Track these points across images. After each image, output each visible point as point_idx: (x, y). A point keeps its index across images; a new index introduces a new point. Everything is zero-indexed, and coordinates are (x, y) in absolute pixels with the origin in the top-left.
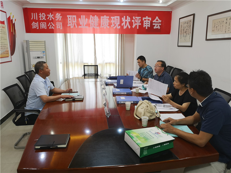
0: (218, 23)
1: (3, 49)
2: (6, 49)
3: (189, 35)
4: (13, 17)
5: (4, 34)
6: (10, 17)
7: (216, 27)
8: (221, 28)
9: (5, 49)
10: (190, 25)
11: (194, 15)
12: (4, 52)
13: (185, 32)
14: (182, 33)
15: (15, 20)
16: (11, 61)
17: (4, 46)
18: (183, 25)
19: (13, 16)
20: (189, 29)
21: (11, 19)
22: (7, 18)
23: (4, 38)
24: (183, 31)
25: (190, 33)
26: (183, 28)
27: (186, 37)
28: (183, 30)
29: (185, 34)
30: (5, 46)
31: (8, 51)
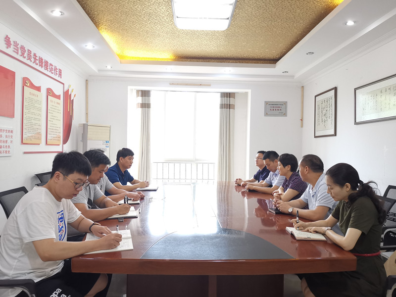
1: (54, 133)
2: (58, 134)
3: (331, 119)
4: (72, 92)
5: (58, 112)
6: (68, 91)
8: (375, 105)
9: (56, 134)
10: (330, 104)
11: (336, 89)
12: (54, 137)
13: (324, 115)
14: (320, 116)
15: (75, 95)
17: (56, 128)
18: (320, 105)
19: (73, 90)
20: (330, 110)
22: (65, 91)
23: (56, 118)
24: (321, 114)
25: (331, 116)
26: (321, 110)
27: (326, 121)
28: (320, 112)
29: (324, 118)
30: (58, 129)
31: (59, 137)
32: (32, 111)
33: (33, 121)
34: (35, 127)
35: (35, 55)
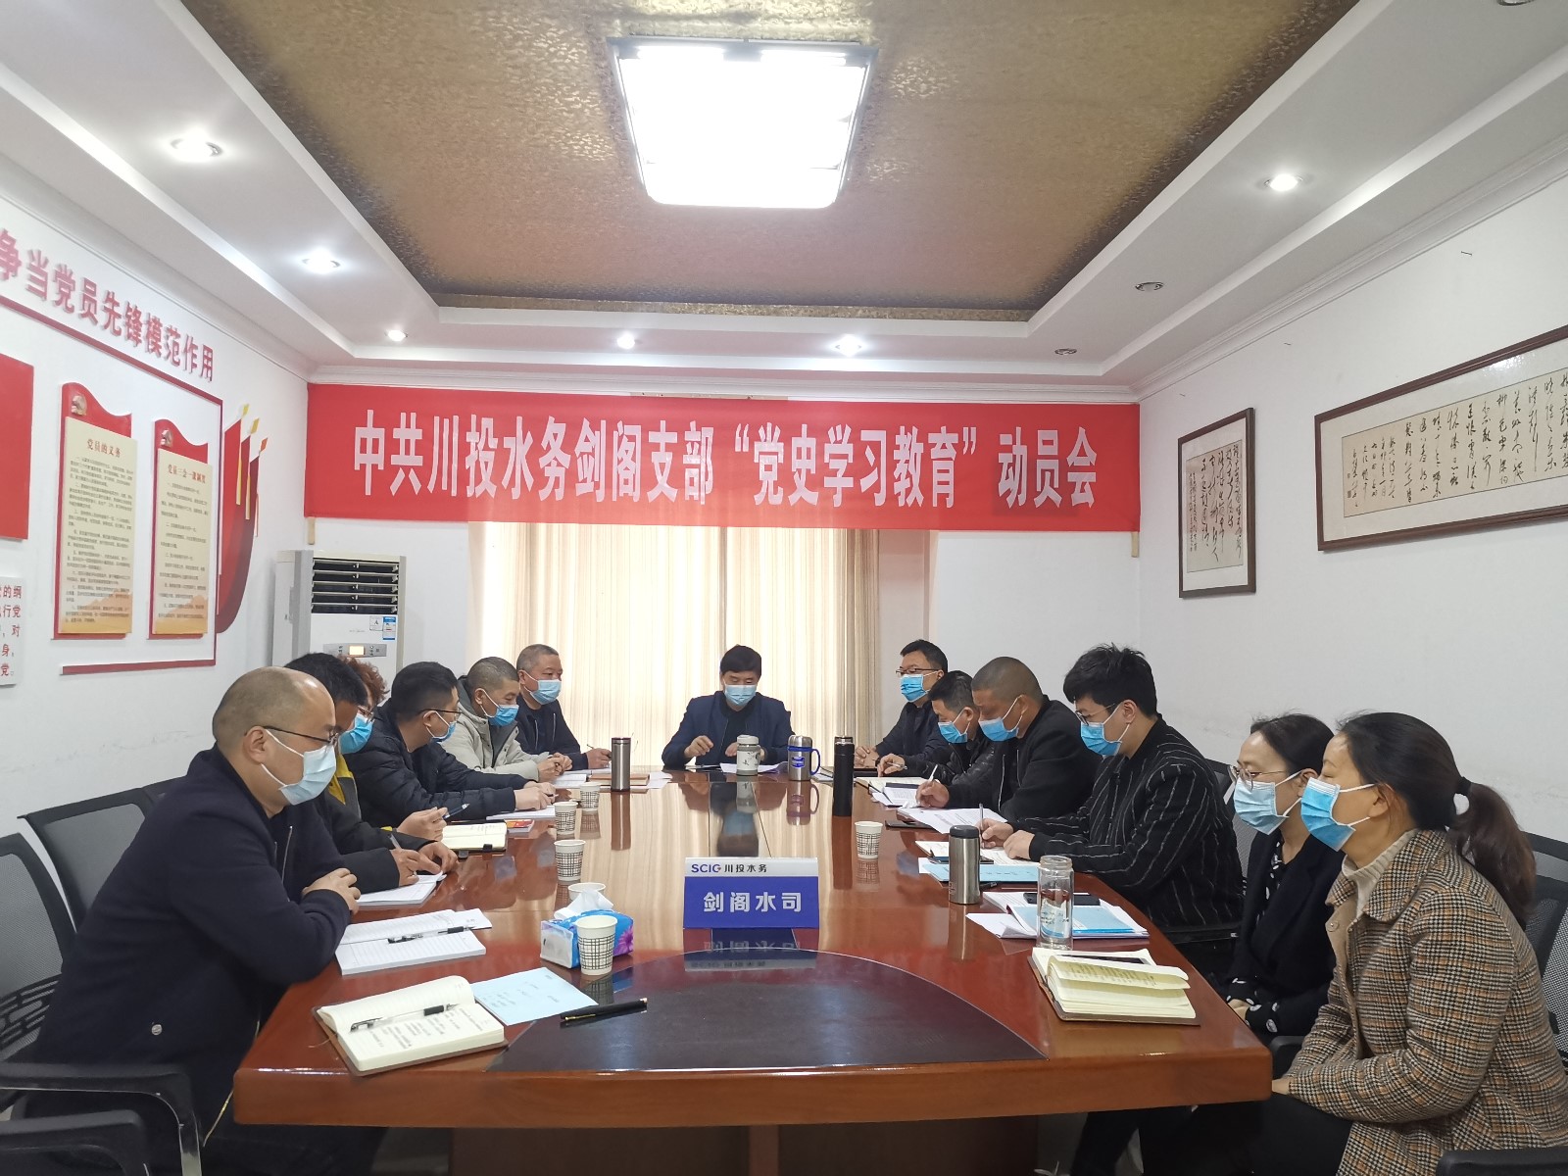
0: (1371, 452)
1: (180, 591)
2: (195, 593)
3: (1236, 527)
4: (254, 430)
5: (196, 511)
6: (237, 427)
7: (1359, 472)
8: (1388, 477)
9: (188, 592)
10: (1233, 473)
11: (1249, 415)
12: (181, 606)
13: (1213, 512)
14: (1199, 516)
15: (264, 443)
16: (212, 663)
17: (189, 573)
18: (1198, 475)
19: (256, 422)
20: (1235, 495)
21: (243, 438)
22: (225, 429)
23: (191, 534)
24: (1199, 509)
25: (1235, 514)
26: (1199, 492)
27: (1219, 536)
28: (1199, 501)
29: (1211, 522)
30: (194, 573)
31: (202, 607)
32: (95, 508)
33: (101, 550)
34: (106, 570)
35: (110, 298)
